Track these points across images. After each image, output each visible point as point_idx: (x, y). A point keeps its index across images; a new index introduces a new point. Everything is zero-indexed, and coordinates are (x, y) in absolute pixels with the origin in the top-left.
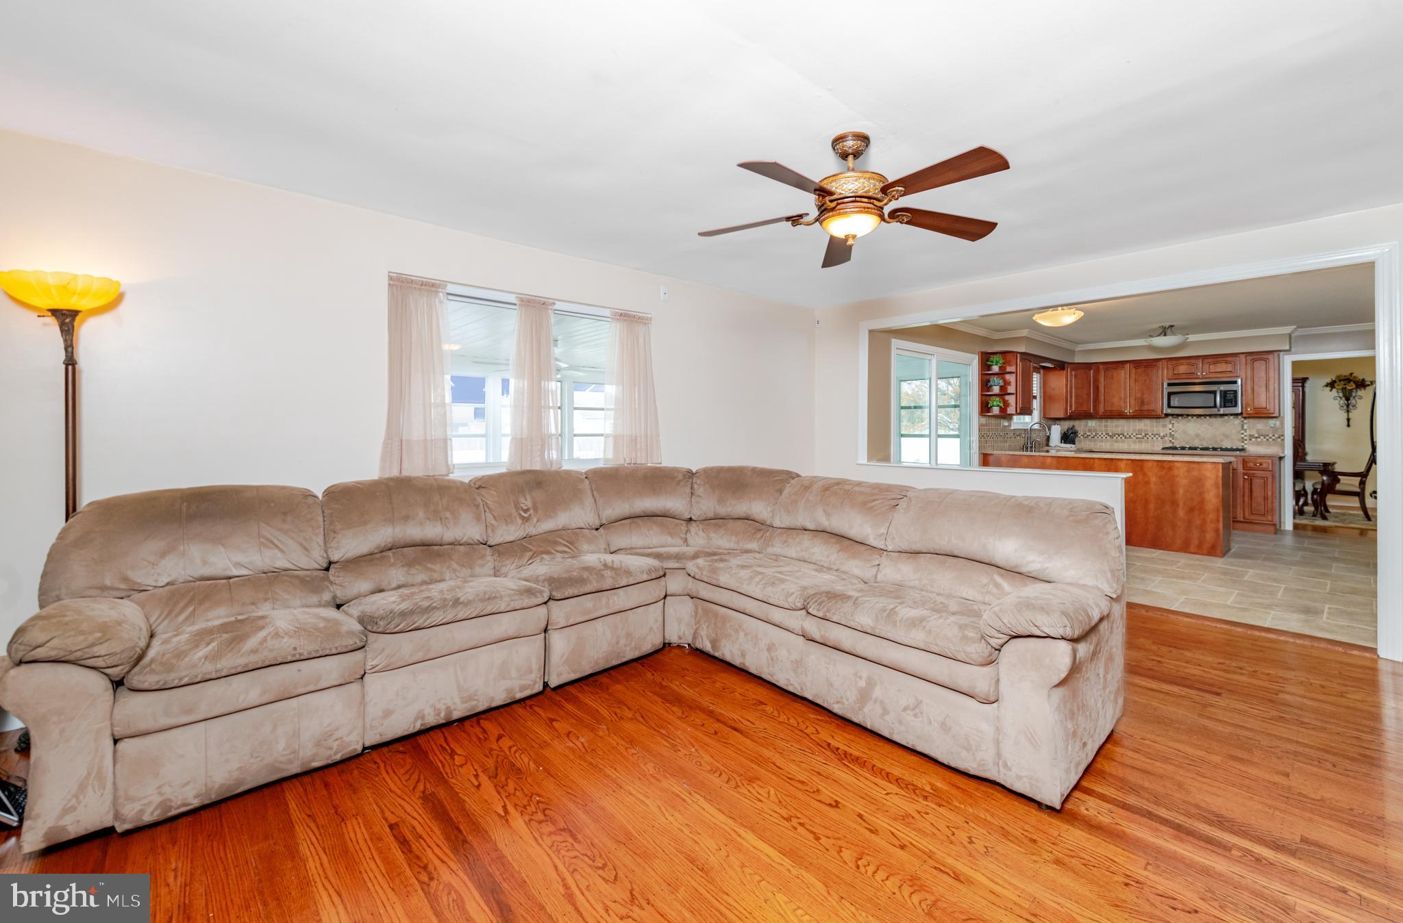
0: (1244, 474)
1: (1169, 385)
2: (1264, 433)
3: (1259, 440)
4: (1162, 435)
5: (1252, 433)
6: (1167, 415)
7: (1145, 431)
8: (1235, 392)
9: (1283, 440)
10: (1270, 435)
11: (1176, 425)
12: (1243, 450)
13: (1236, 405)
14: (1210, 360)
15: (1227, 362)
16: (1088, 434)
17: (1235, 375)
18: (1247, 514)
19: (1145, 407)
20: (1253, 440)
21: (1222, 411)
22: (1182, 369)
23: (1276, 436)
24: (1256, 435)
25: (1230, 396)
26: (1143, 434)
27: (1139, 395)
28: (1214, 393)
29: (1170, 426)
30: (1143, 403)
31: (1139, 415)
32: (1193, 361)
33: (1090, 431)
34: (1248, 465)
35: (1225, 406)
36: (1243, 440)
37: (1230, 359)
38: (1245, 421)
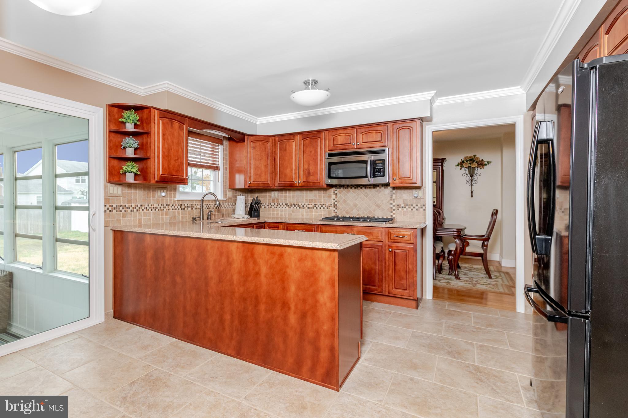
0: (390, 247)
1: (330, 155)
2: (409, 203)
3: (405, 209)
4: (327, 205)
5: (399, 204)
6: (330, 186)
7: (315, 201)
8: (384, 161)
9: (424, 210)
10: (414, 205)
11: (339, 195)
12: (390, 220)
13: (384, 176)
14: (363, 130)
15: (377, 131)
16: (272, 204)
17: (383, 144)
18: (391, 288)
19: (311, 178)
20: (400, 209)
21: (373, 181)
22: (341, 139)
23: (419, 205)
24: (403, 205)
25: (379, 166)
26: (313, 204)
27: (306, 167)
28: (365, 162)
29: (334, 197)
30: (309, 174)
31: (307, 187)
32: (348, 131)
33: (273, 201)
34: (392, 237)
35: (375, 176)
36: (392, 210)
37: (379, 128)
38: (394, 191)
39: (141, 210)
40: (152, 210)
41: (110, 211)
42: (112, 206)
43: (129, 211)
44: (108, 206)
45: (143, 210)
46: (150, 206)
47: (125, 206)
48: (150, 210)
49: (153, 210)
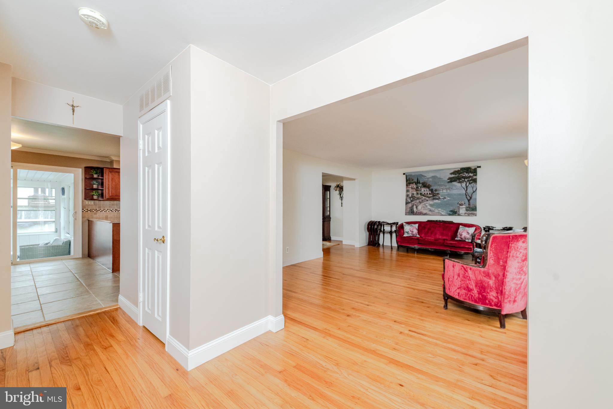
39: (107, 211)
40: (115, 211)
41: (86, 211)
42: (88, 209)
43: (99, 211)
44: (84, 209)
45: (109, 211)
46: (114, 209)
47: (96, 209)
48: (114, 211)
49: (117, 212)
